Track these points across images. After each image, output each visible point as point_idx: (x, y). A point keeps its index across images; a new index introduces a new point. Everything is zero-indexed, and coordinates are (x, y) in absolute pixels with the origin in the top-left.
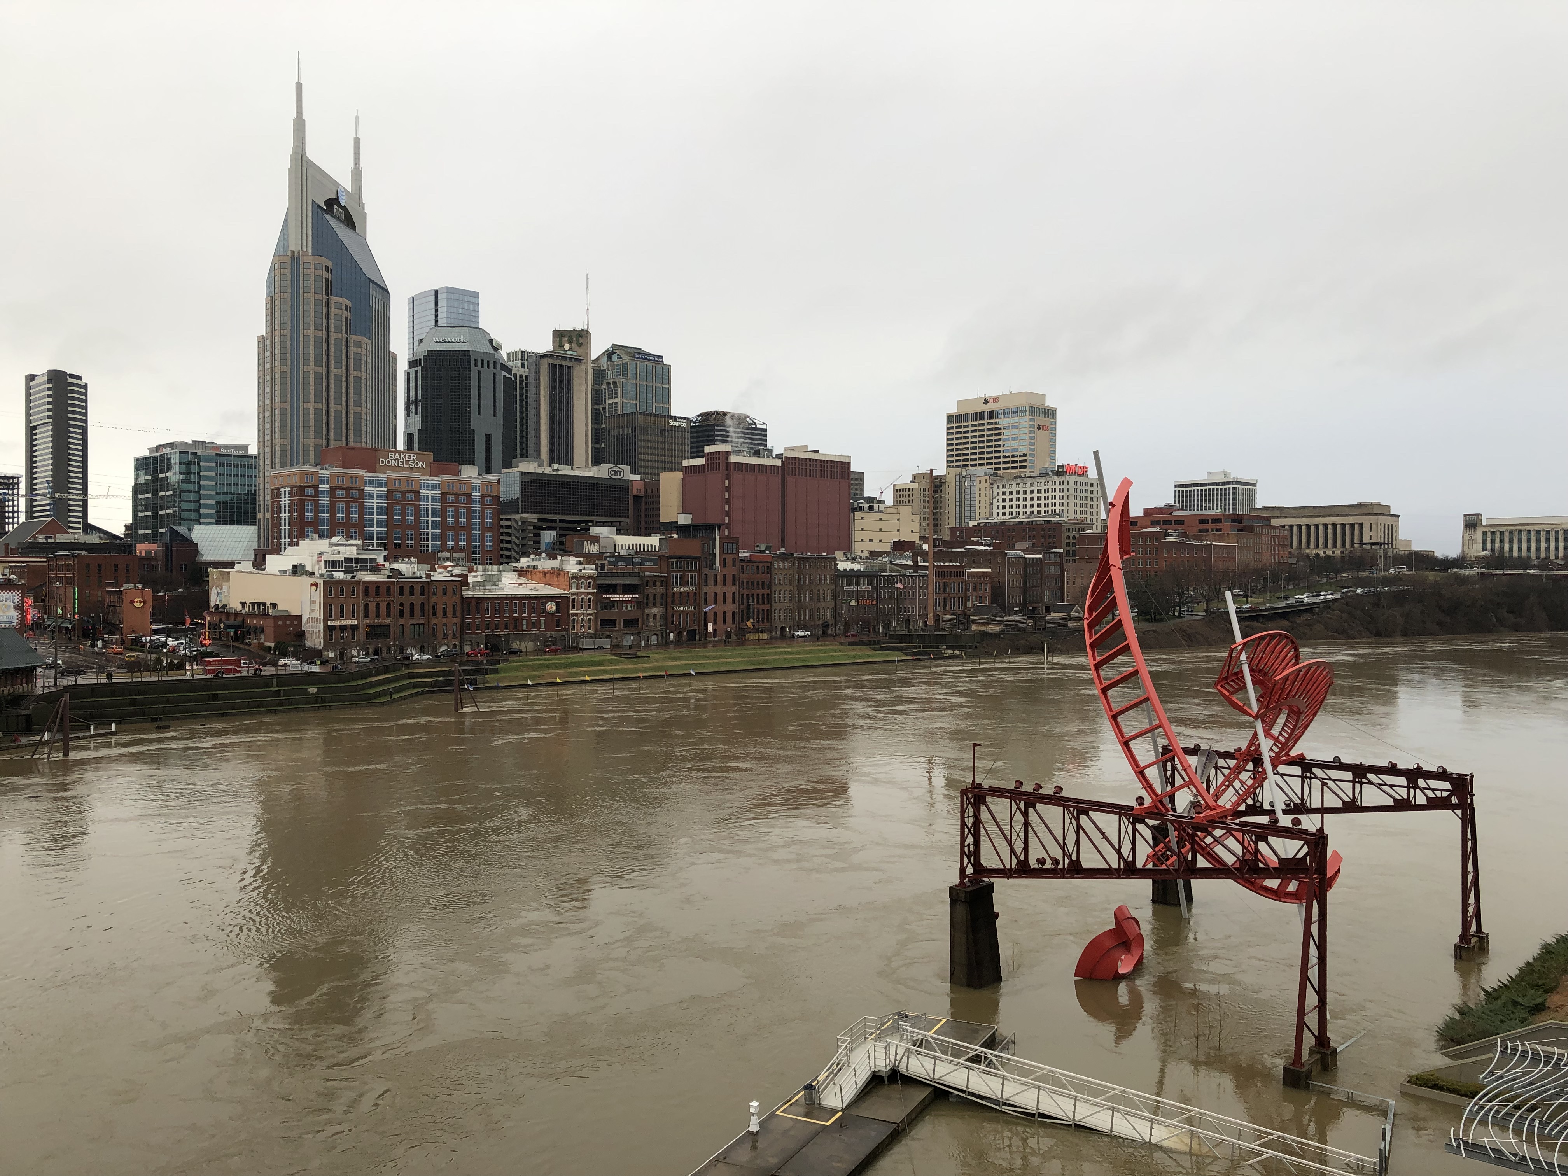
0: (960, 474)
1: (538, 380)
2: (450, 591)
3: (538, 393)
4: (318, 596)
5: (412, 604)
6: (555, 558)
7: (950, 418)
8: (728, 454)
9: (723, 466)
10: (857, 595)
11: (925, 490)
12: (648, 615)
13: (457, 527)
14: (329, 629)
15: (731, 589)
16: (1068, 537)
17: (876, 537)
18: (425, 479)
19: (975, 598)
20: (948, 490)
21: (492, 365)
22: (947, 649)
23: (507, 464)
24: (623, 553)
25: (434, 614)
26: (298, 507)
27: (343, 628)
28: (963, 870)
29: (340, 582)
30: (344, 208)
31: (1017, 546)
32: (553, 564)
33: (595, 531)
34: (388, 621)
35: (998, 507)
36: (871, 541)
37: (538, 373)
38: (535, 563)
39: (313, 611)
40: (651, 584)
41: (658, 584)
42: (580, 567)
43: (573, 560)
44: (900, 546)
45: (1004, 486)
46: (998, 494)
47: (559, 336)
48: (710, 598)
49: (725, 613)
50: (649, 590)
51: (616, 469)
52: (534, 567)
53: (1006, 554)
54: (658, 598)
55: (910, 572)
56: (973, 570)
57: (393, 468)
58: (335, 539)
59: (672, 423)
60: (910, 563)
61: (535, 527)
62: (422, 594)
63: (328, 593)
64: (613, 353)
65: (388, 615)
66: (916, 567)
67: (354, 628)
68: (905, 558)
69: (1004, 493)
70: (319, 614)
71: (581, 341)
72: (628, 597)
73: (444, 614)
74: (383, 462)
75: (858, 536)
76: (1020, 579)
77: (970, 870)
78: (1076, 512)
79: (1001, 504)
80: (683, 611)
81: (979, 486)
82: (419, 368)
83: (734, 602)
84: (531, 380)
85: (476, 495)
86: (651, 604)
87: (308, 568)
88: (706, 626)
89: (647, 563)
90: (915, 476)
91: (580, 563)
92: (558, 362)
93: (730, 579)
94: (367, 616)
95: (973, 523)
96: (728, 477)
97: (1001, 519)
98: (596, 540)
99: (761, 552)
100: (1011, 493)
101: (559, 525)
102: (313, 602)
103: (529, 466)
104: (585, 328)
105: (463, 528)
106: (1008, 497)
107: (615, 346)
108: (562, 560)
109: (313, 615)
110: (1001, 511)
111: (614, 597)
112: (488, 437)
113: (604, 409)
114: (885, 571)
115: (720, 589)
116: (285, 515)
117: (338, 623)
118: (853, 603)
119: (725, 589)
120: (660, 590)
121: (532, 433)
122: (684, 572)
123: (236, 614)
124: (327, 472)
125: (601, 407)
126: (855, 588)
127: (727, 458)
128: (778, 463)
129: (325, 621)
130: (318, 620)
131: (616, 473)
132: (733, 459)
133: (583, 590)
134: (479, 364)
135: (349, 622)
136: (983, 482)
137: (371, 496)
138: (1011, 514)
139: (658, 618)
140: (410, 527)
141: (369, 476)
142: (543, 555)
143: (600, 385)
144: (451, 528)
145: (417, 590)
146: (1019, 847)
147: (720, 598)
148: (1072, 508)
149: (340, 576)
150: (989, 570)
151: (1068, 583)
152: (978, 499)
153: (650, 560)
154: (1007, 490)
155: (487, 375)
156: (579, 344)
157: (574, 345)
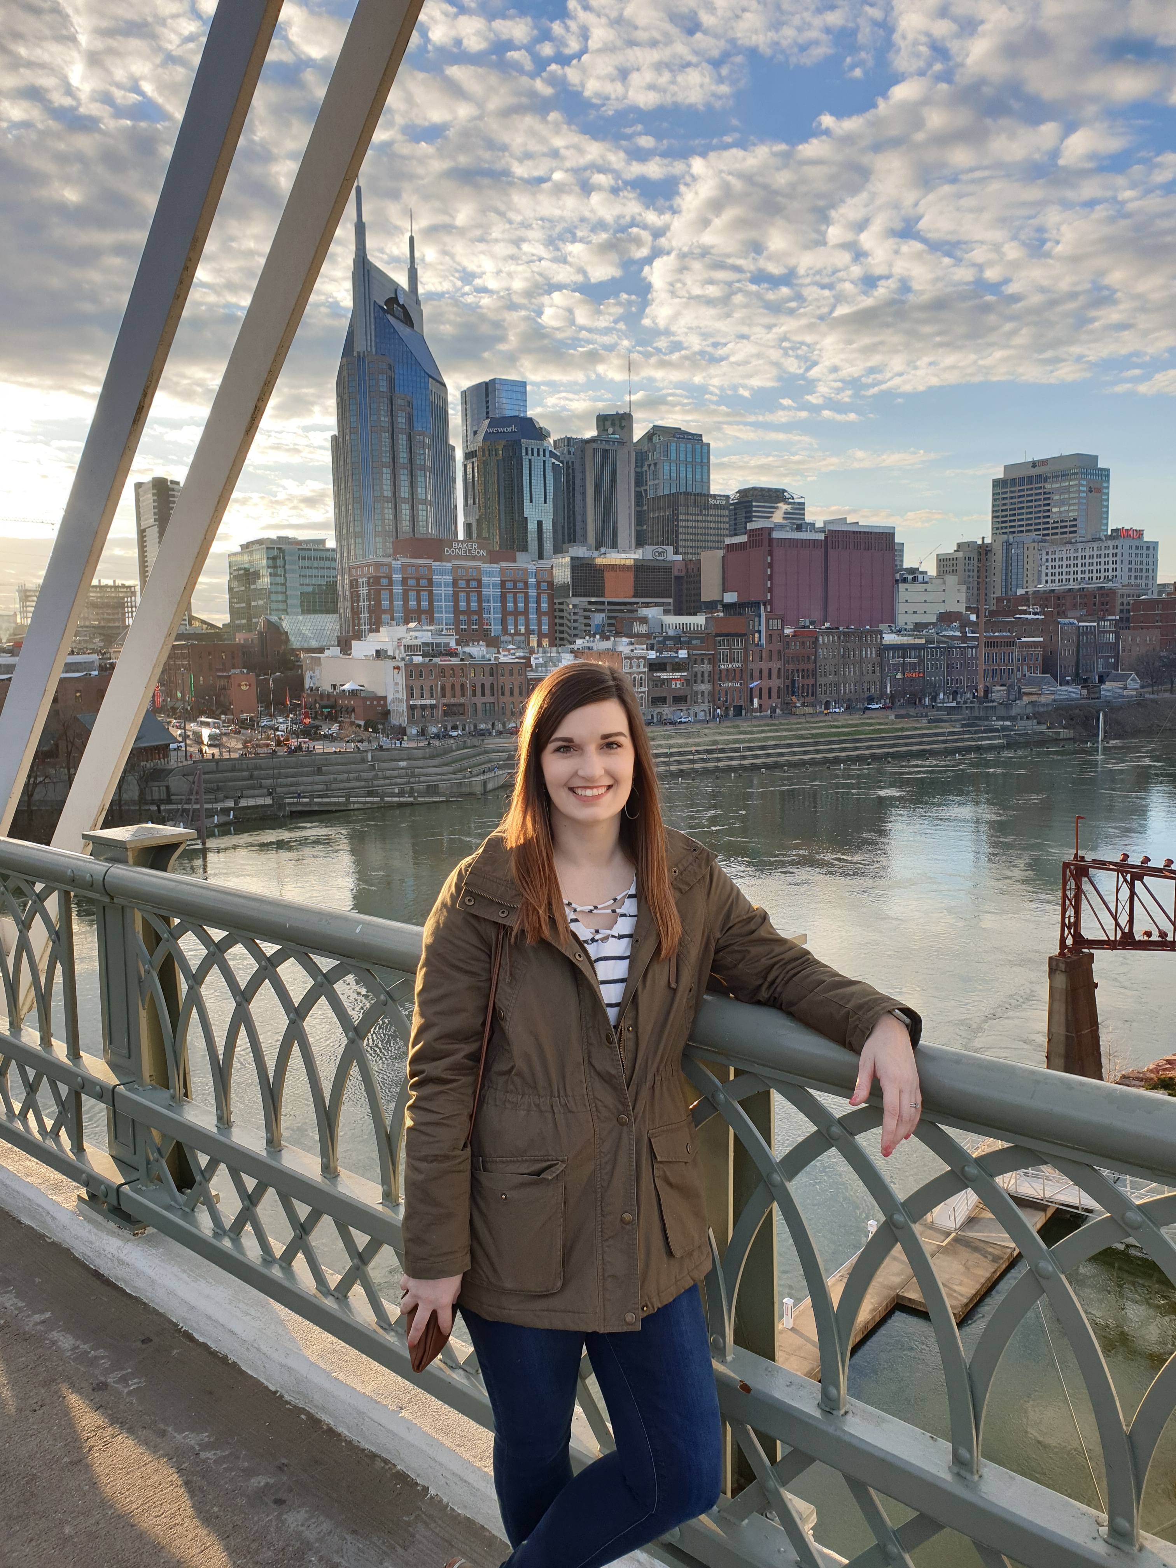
0: (1007, 541)
1: (583, 465)
2: (515, 672)
3: (584, 479)
4: (401, 678)
5: (483, 685)
6: (608, 639)
7: (996, 483)
8: (771, 530)
9: (766, 542)
10: (903, 667)
11: (969, 559)
12: (696, 693)
13: (516, 613)
14: (412, 708)
15: (776, 665)
16: (1122, 604)
17: (920, 608)
18: (485, 567)
19: (1025, 668)
20: (994, 558)
21: (541, 453)
22: (997, 720)
23: (558, 550)
24: (671, 632)
25: (503, 694)
26: (375, 596)
27: (423, 707)
28: (1063, 940)
29: (417, 665)
31: (1069, 614)
32: (608, 644)
33: (645, 612)
34: (462, 700)
35: (1047, 575)
36: (915, 612)
37: (583, 458)
38: (589, 645)
39: (397, 692)
40: (699, 661)
41: (706, 662)
42: (631, 647)
43: (625, 640)
44: (946, 618)
45: (1054, 553)
46: (1047, 560)
47: (603, 420)
48: (756, 674)
49: (770, 689)
50: (697, 668)
51: (660, 550)
52: (589, 648)
53: (1059, 623)
54: (706, 675)
55: (957, 643)
56: (1023, 639)
57: (458, 557)
58: (412, 625)
59: (712, 501)
60: (958, 634)
61: (585, 610)
62: (492, 675)
63: (409, 675)
64: (653, 434)
65: (463, 695)
66: (964, 638)
67: (432, 707)
68: (953, 629)
69: (1053, 560)
70: (402, 695)
71: (624, 423)
72: (677, 675)
73: (512, 694)
74: (448, 551)
75: (901, 608)
76: (1074, 648)
77: (1069, 941)
78: (1130, 577)
79: (1050, 571)
80: (729, 688)
81: (1026, 552)
82: (475, 459)
83: (779, 677)
84: (577, 467)
85: (532, 581)
86: (699, 681)
87: (390, 653)
88: (752, 701)
89: (694, 642)
90: (959, 545)
91: (632, 643)
92: (602, 447)
93: (775, 655)
94: (444, 696)
95: (1020, 592)
96: (771, 554)
97: (1050, 586)
98: (644, 620)
99: (805, 627)
100: (1061, 559)
101: (607, 607)
102: (397, 684)
103: (580, 551)
104: (627, 411)
105: (521, 613)
106: (1057, 563)
107: (655, 427)
108: (614, 641)
109: (397, 696)
110: (1049, 578)
111: (664, 675)
112: (540, 524)
113: (646, 491)
114: (933, 643)
115: (765, 666)
116: (364, 604)
117: (418, 702)
118: (899, 676)
119: (770, 665)
120: (707, 667)
121: (579, 518)
122: (730, 649)
123: (329, 696)
124: (400, 563)
125: (643, 488)
126: (901, 661)
127: (770, 534)
128: (821, 537)
129: (408, 700)
130: (401, 700)
131: (660, 554)
132: (775, 535)
133: (635, 669)
134: (530, 452)
135: (428, 702)
136: (1031, 549)
137: (439, 585)
138: (1061, 581)
139: (706, 695)
140: (475, 613)
141: (436, 565)
142: (598, 637)
143: (642, 467)
144: (511, 613)
145: (487, 670)
146: (1123, 920)
147: (765, 673)
148: (1126, 573)
149: (418, 659)
150: (1041, 639)
151: (1123, 651)
152: (1026, 566)
153: (697, 638)
154: (1057, 556)
155: (537, 463)
156: (622, 428)
157: (617, 428)
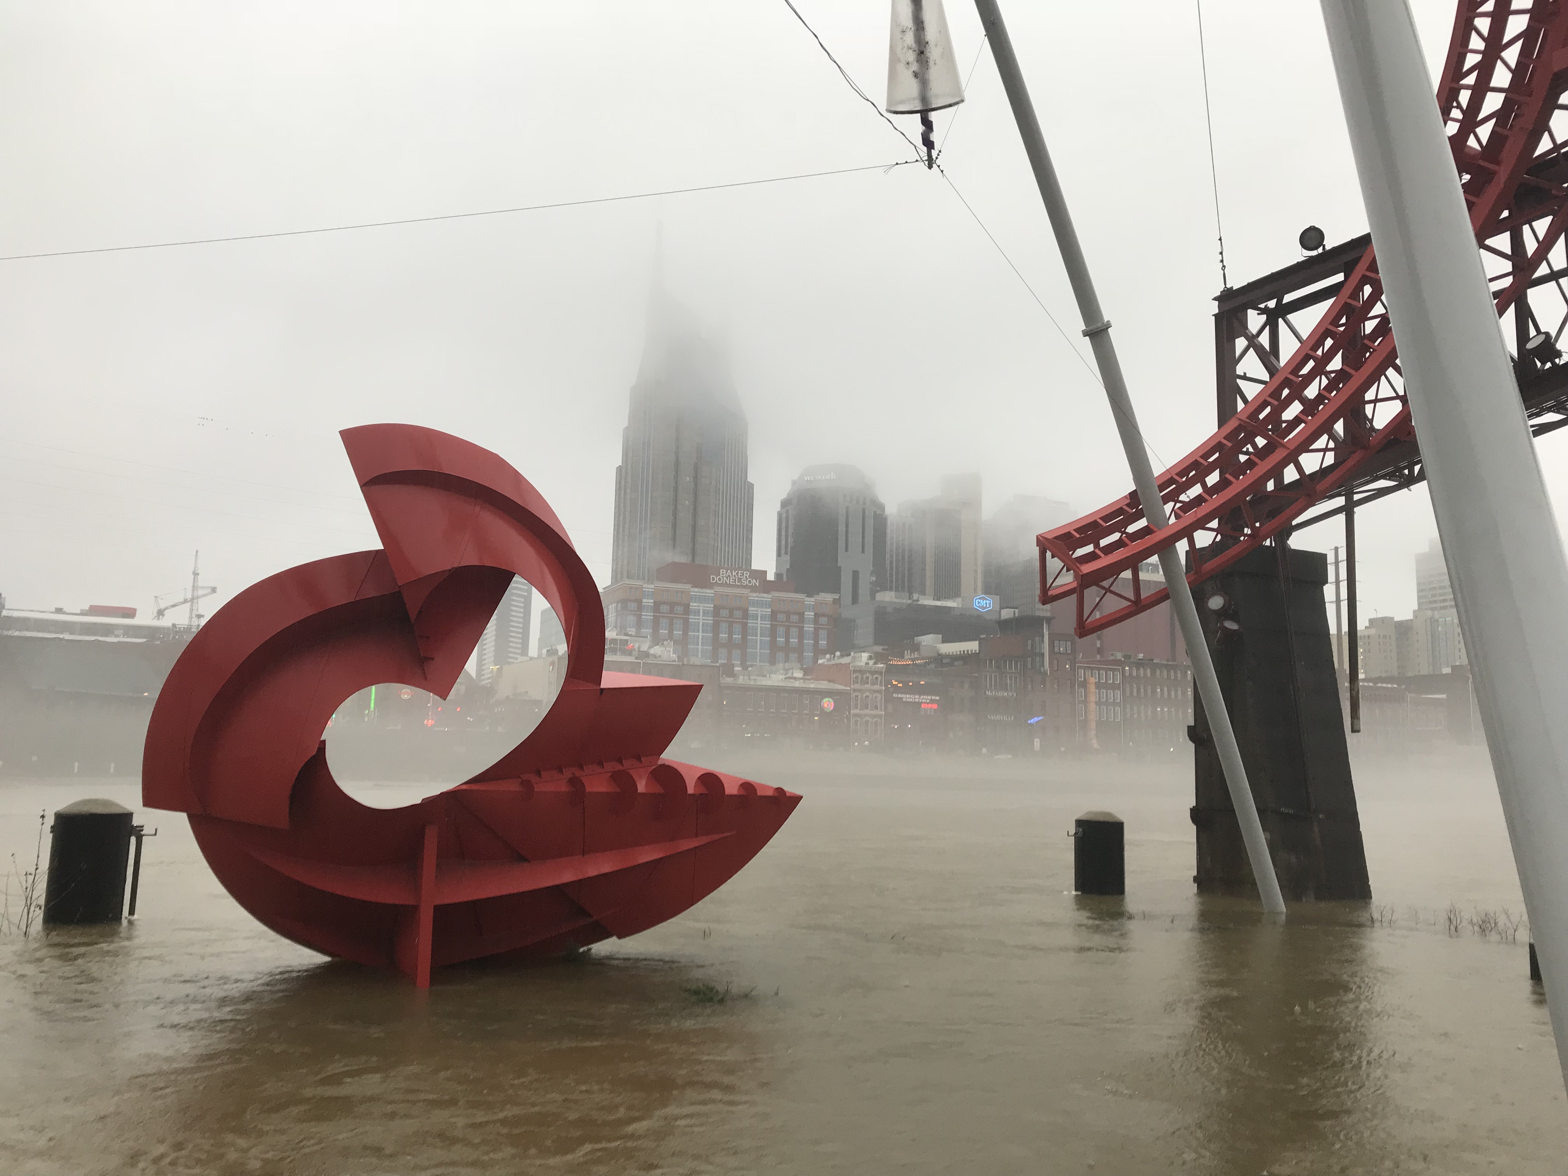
0: (1431, 618)
2: (706, 678)
6: (849, 655)
11: (1385, 636)
15: (1065, 698)
18: (754, 596)
20: (1416, 636)
32: (844, 660)
37: (923, 519)
40: (957, 685)
41: (966, 685)
48: (1037, 707)
49: (1057, 727)
50: (954, 692)
54: (966, 702)
57: (724, 585)
72: (927, 699)
74: (714, 579)
83: (1069, 715)
85: (809, 615)
86: (957, 710)
88: (1032, 742)
92: (945, 507)
93: (1064, 686)
105: (794, 650)
108: (854, 657)
112: (856, 574)
115: (1049, 698)
120: (968, 693)
124: (652, 586)
133: (868, 686)
137: (697, 613)
139: (966, 727)
141: (695, 591)
147: (1051, 708)
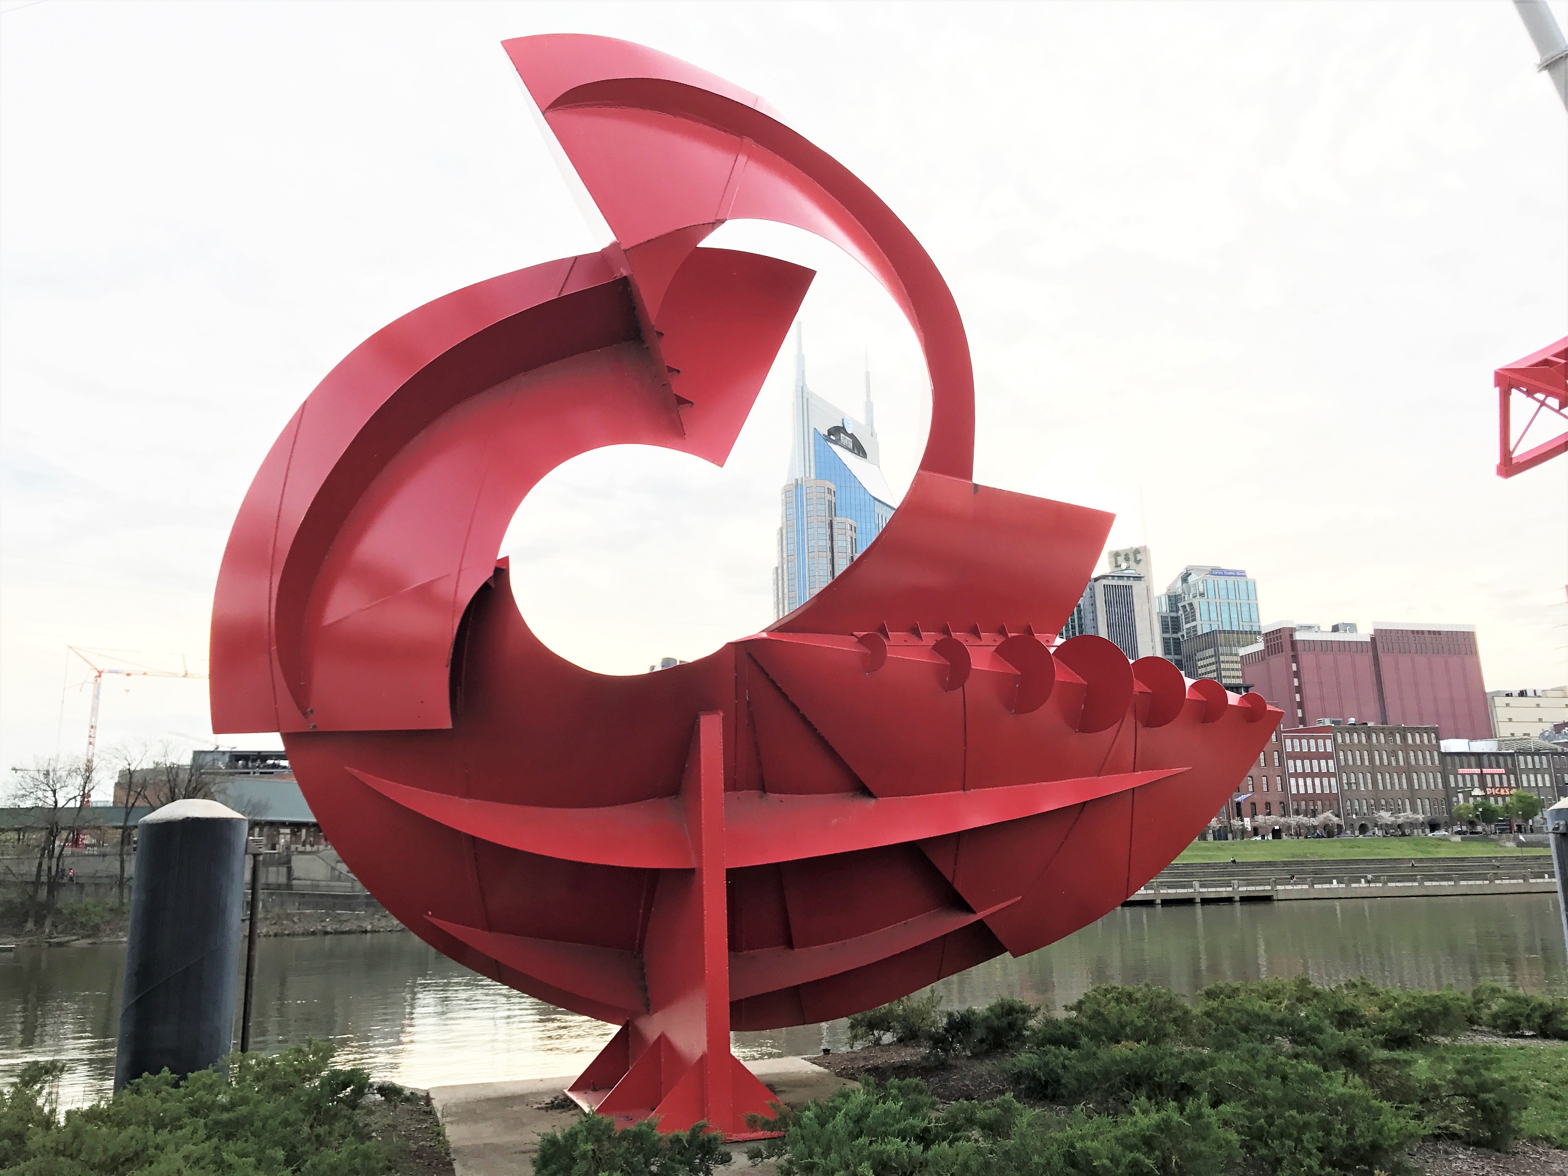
3: (1095, 619)
8: (1291, 630)
9: (1287, 646)
15: (1275, 772)
17: (1533, 729)
30: (852, 436)
36: (1527, 735)
47: (1114, 556)
49: (1268, 805)
64: (1190, 574)
71: (1139, 557)
75: (1504, 729)
83: (1280, 790)
88: (1241, 821)
92: (1114, 583)
96: (1295, 659)
107: (1190, 568)
113: (1183, 636)
114: (1527, 749)
115: (1257, 773)
118: (1476, 792)
119: (1266, 771)
125: (1180, 634)
126: (1476, 771)
127: (1291, 636)
128: (1367, 637)
132: (1298, 636)
143: (1177, 611)
147: (1259, 784)
156: (1138, 562)
157: (1132, 563)
